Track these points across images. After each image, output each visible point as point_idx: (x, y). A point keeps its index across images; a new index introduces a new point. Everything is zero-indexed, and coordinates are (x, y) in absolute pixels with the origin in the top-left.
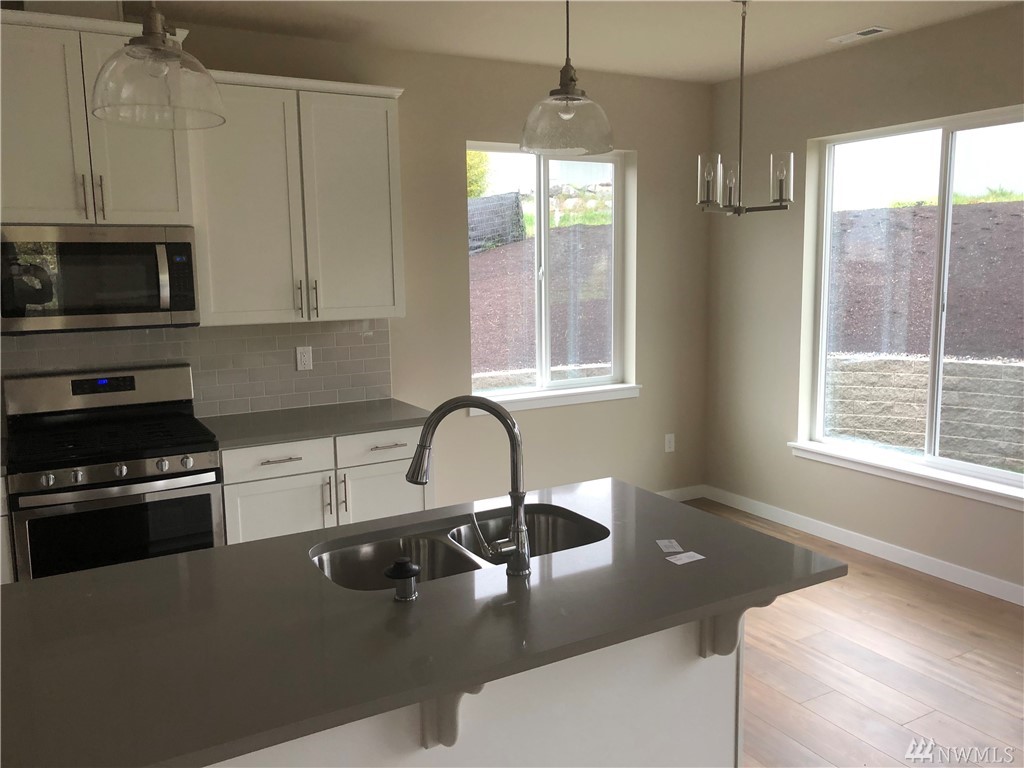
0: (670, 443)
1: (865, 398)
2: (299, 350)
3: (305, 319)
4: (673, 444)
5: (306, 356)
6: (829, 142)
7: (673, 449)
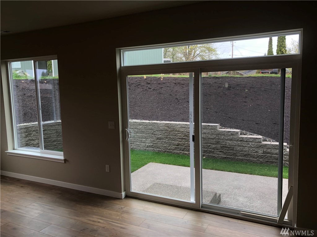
6: (8, 61)
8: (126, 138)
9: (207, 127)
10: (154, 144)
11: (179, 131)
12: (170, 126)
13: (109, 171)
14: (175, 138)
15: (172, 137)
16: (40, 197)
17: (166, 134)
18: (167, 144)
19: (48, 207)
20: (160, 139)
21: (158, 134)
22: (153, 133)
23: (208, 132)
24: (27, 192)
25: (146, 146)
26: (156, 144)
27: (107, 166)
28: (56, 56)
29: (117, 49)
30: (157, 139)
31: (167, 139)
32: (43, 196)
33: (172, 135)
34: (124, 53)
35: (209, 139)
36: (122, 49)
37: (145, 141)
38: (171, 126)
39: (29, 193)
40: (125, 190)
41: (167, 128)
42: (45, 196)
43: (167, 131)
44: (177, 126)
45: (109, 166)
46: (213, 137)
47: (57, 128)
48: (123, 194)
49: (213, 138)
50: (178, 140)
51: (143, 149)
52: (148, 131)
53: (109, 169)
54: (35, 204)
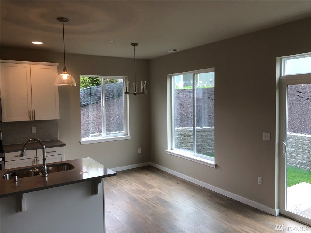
0: (140, 151)
1: (210, 139)
2: (33, 128)
3: (31, 120)
4: (141, 151)
5: (34, 129)
6: (172, 75)
7: (141, 153)
8: (282, 152)
10: (307, 161)
13: (261, 184)
16: (193, 196)
19: (201, 206)
22: (306, 149)
24: (182, 189)
25: (297, 163)
27: (259, 179)
28: (214, 68)
29: (278, 59)
32: (195, 195)
34: (285, 61)
36: (283, 58)
37: (296, 157)
39: (184, 190)
40: (279, 208)
42: (197, 196)
45: (261, 178)
47: (202, 134)
48: (277, 211)
51: (293, 165)
52: (300, 146)
53: (261, 181)
54: (190, 201)
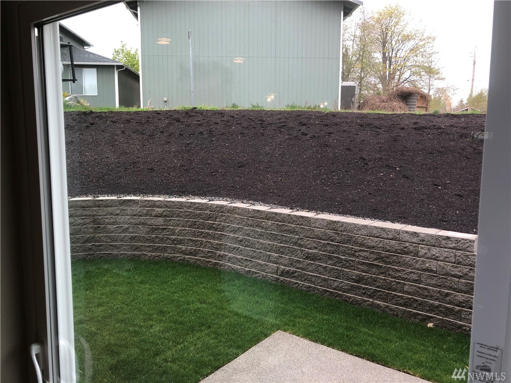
1: (113, 224)
9: (443, 242)
10: (297, 268)
11: (362, 245)
12: (340, 229)
14: (353, 261)
15: (343, 257)
17: (329, 248)
18: (329, 273)
20: (313, 258)
21: (309, 246)
22: (296, 243)
23: (445, 254)
25: (279, 272)
26: (303, 269)
30: (307, 258)
31: (330, 262)
33: (344, 253)
35: (447, 274)
37: (277, 259)
38: (342, 228)
41: (333, 234)
43: (332, 241)
44: (360, 230)
46: (460, 271)
49: (460, 274)
50: (360, 266)
51: (272, 277)
52: (286, 237)
